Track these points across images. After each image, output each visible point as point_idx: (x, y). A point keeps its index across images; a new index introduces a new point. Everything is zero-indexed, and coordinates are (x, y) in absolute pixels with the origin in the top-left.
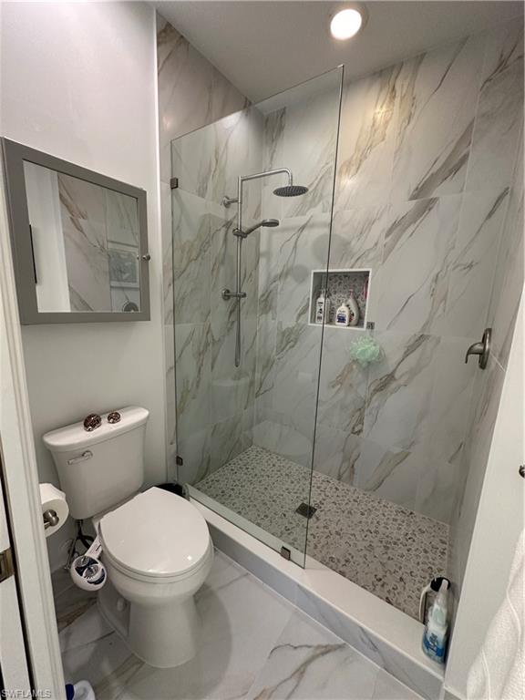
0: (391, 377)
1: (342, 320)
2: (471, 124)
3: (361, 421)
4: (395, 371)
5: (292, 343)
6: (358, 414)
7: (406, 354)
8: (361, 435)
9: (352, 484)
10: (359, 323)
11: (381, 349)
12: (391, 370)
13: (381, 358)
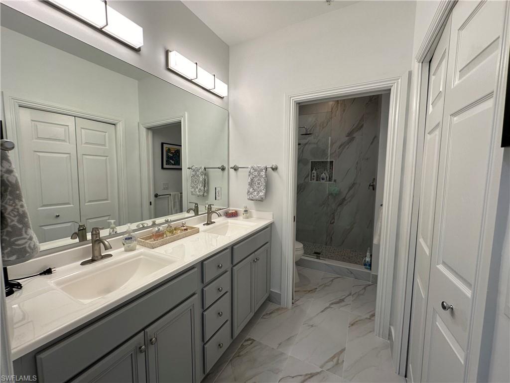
0: (344, 199)
1: (323, 179)
2: (363, 115)
3: (334, 218)
4: (345, 197)
5: (302, 190)
6: (332, 215)
7: (349, 191)
8: (334, 224)
9: (331, 246)
10: (330, 180)
11: (340, 190)
12: (344, 197)
13: (340, 193)
